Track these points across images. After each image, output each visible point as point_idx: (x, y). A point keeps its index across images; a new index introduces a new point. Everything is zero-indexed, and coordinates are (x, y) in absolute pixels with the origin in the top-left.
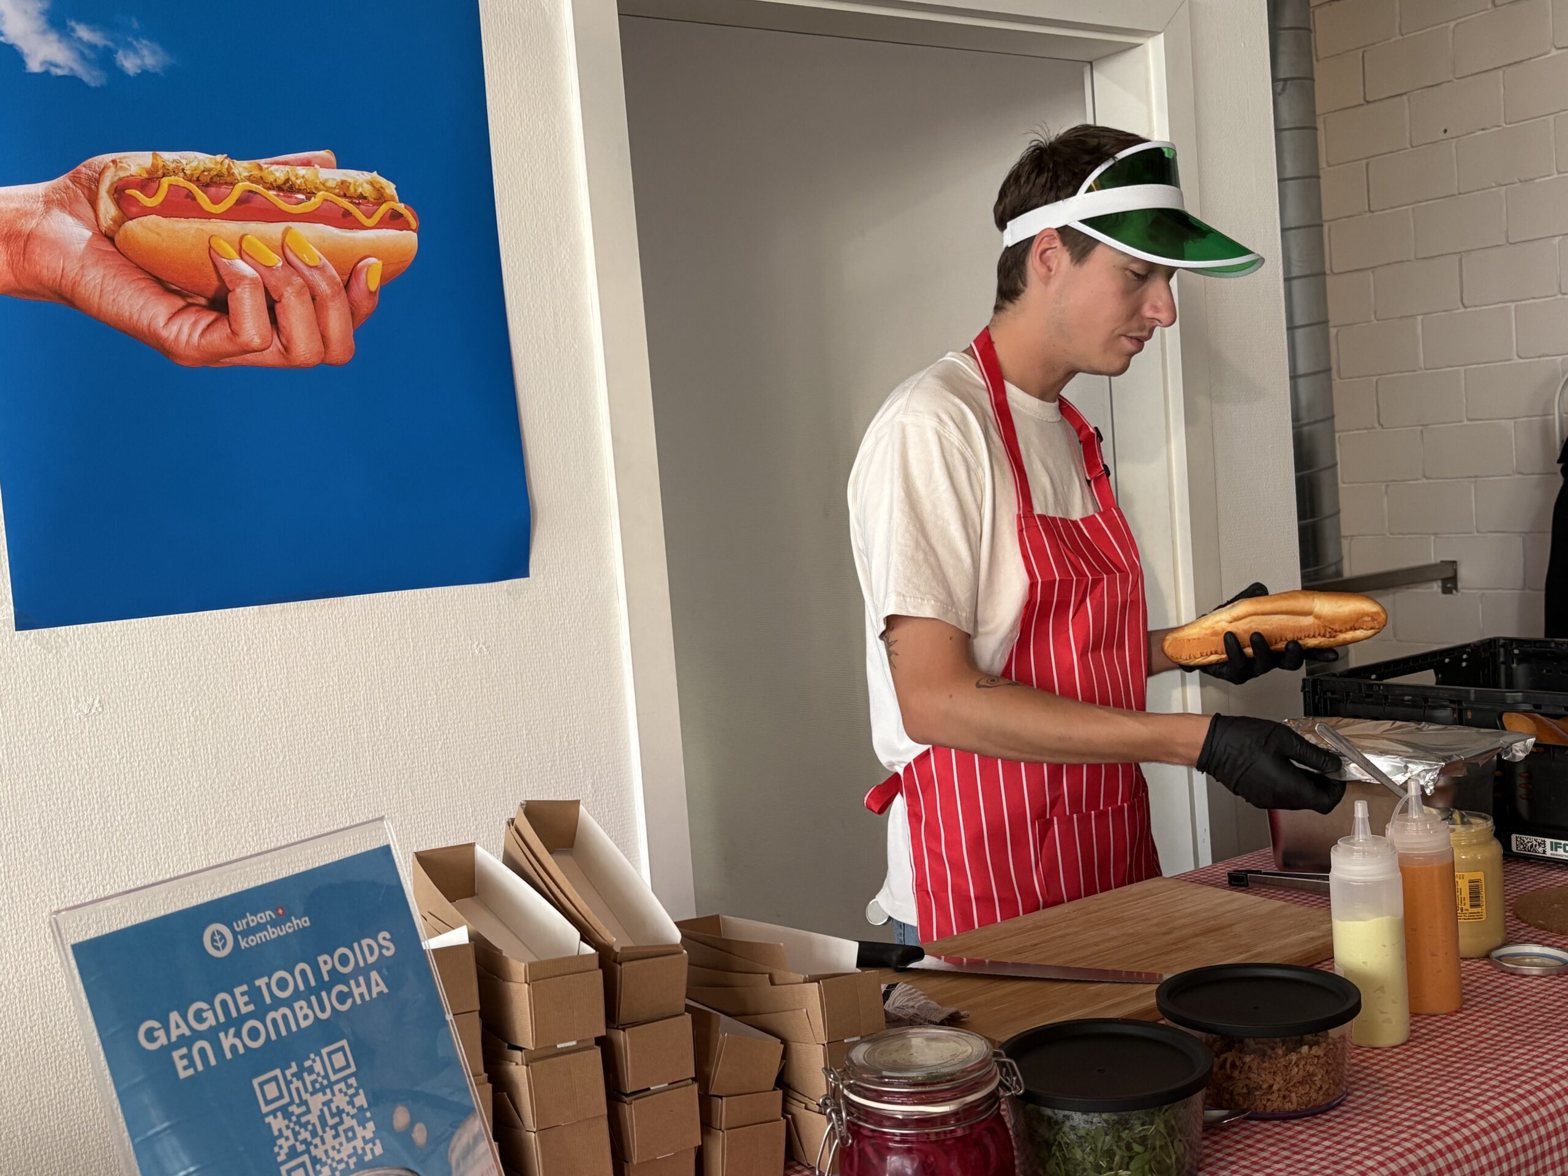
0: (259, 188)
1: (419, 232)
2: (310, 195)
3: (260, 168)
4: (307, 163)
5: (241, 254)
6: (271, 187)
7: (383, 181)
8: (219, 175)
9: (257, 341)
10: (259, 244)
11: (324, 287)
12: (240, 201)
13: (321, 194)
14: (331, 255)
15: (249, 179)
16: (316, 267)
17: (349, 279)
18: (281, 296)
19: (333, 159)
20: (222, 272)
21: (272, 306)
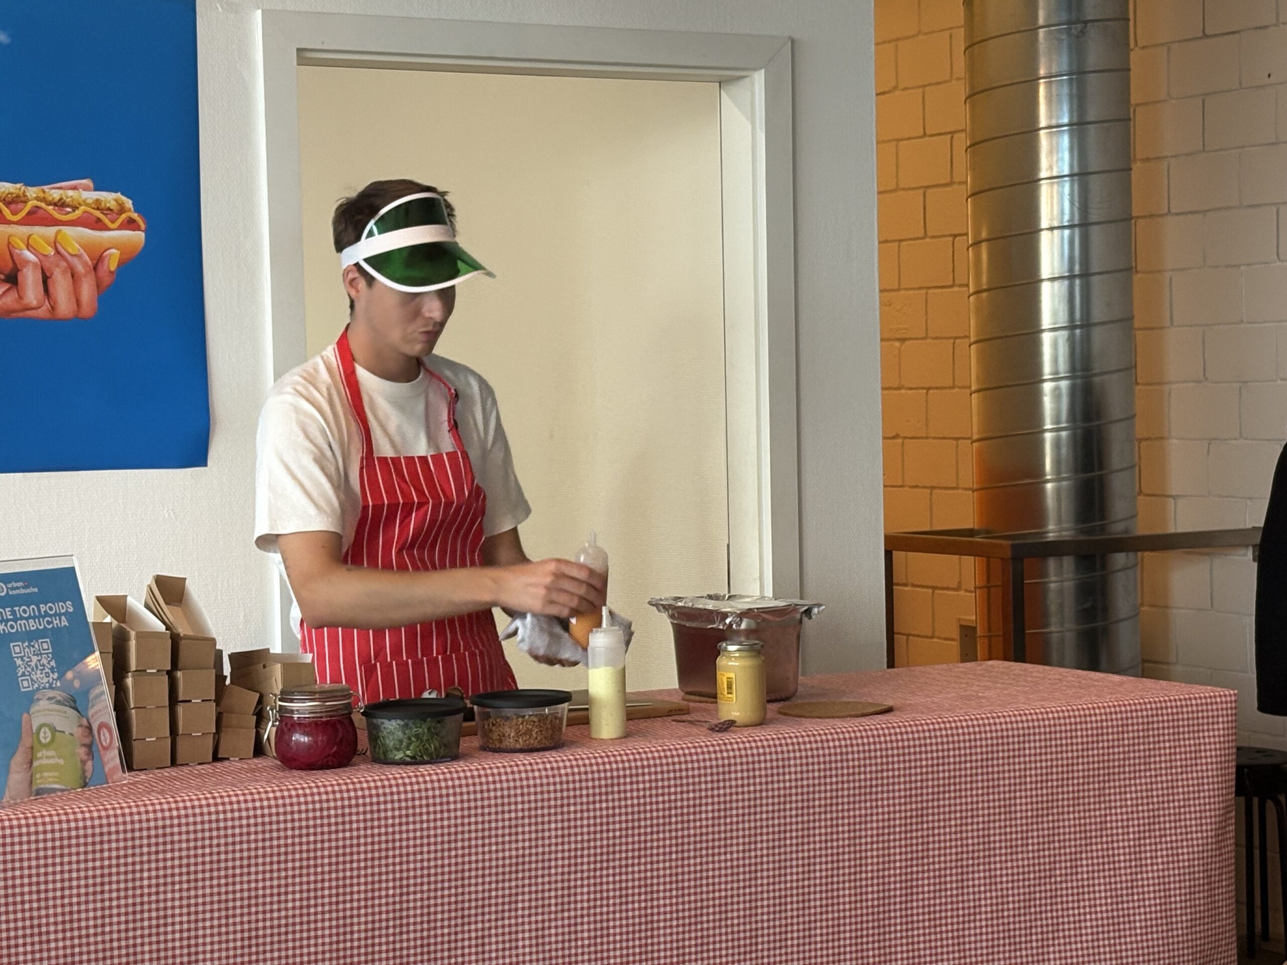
0: (43, 205)
1: (146, 231)
2: (75, 208)
3: (44, 192)
4: (74, 188)
5: (28, 247)
6: (49, 203)
7: (124, 198)
8: (18, 196)
9: (34, 303)
10: (42, 242)
11: (80, 269)
12: (30, 213)
13: (82, 208)
14: (87, 247)
15: (37, 199)
16: (75, 256)
17: (97, 262)
18: (52, 274)
19: (92, 185)
20: (15, 258)
21: (46, 280)
